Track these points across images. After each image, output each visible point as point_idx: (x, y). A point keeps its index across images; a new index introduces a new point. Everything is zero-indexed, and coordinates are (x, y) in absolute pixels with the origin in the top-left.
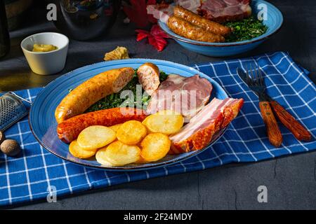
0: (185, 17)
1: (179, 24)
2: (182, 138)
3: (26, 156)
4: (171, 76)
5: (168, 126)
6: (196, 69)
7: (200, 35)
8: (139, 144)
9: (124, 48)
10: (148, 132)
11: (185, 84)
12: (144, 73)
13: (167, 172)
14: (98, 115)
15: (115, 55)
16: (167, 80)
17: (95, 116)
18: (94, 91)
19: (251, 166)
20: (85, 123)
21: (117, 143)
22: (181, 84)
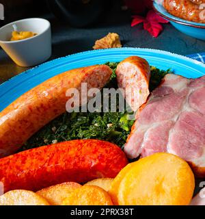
4: (168, 78)
6: (199, 60)
9: (116, 35)
11: (191, 90)
12: (125, 75)
15: (105, 42)
16: (162, 85)
18: (38, 109)
22: (185, 92)
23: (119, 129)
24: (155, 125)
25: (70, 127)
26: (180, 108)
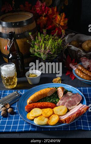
0: (81, 69)
1: (78, 72)
2: (63, 118)
3: (15, 115)
4: (68, 92)
5: (61, 112)
7: (85, 77)
8: (49, 118)
9: (60, 78)
10: (53, 113)
11: (73, 96)
12: (59, 90)
13: (56, 129)
14: (39, 104)
15: (56, 80)
16: (67, 94)
17: (38, 104)
18: (40, 95)
19: (87, 132)
20: (34, 106)
21: (42, 116)
22: (71, 96)
23: (56, 102)
24: (63, 101)
25: (46, 100)
26: (69, 99)
